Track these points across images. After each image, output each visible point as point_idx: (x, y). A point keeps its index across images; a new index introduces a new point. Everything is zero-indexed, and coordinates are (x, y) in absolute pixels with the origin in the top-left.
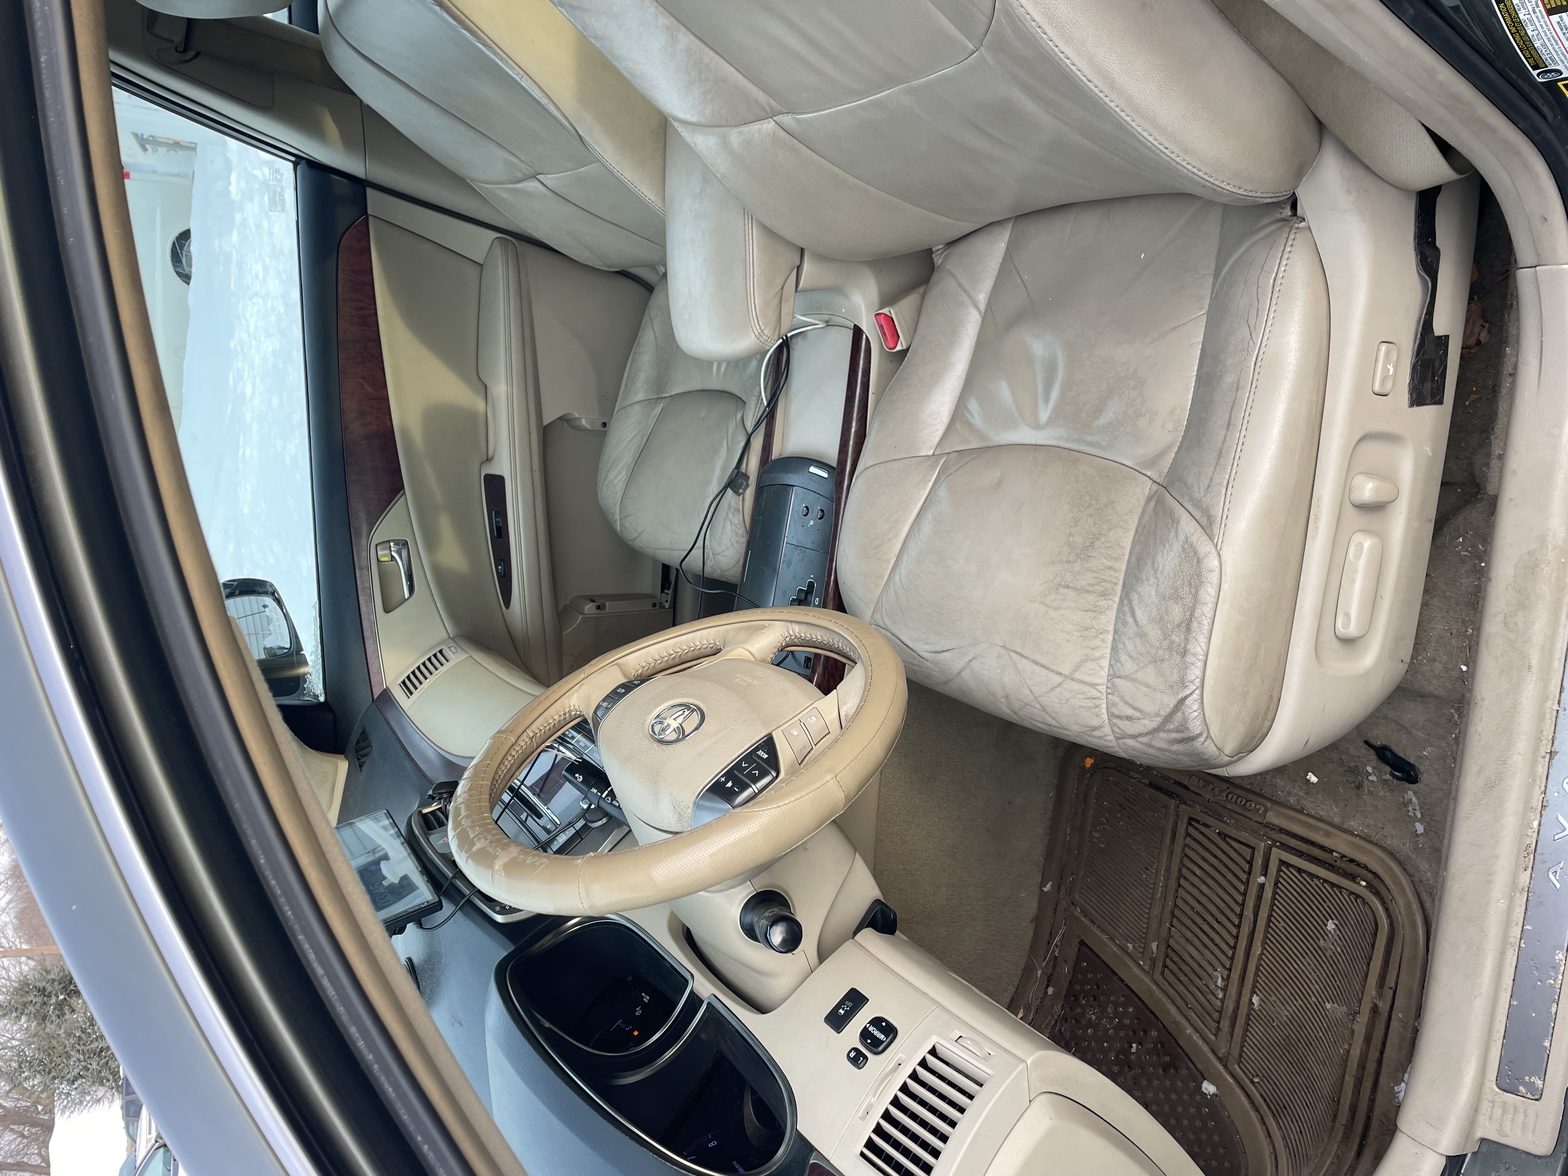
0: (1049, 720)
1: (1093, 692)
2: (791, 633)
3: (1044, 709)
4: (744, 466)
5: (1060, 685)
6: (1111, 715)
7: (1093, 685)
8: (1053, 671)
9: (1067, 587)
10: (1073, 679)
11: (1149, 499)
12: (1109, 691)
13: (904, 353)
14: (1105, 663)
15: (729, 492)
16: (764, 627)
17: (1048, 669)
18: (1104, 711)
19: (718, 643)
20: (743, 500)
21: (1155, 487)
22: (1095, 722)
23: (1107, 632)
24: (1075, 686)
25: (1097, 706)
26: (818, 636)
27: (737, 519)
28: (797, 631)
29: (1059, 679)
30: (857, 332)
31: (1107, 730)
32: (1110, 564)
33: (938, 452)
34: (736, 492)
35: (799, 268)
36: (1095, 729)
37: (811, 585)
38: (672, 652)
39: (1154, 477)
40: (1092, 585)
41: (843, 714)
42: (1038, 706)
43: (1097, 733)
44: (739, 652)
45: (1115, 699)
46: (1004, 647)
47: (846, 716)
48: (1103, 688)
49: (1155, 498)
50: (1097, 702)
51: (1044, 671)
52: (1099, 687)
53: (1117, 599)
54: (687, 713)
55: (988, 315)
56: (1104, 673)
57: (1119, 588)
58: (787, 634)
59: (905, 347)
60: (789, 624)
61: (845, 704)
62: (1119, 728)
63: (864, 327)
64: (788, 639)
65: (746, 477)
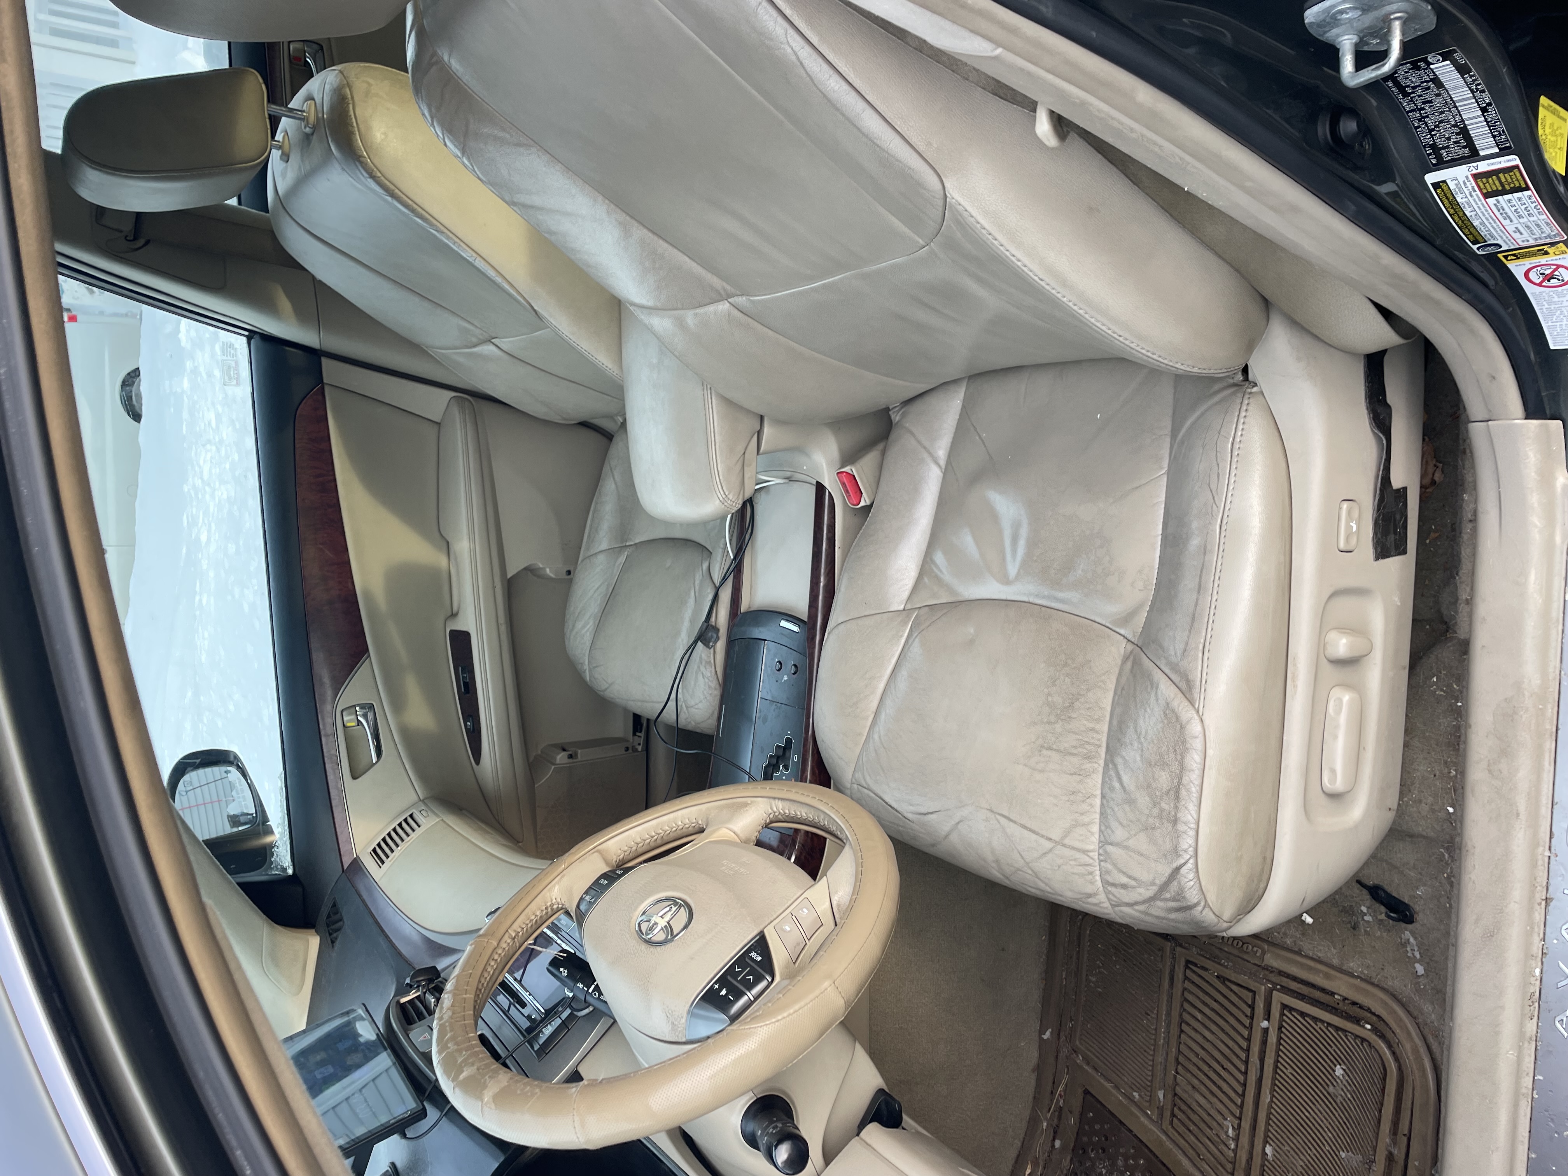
0: (1042, 885)
1: (1086, 859)
2: (775, 809)
3: (1036, 875)
4: (713, 619)
5: (1051, 850)
6: (1105, 883)
7: (1085, 852)
8: (1042, 836)
9: (1050, 748)
10: (1064, 845)
11: (1125, 659)
12: (1101, 858)
13: (868, 508)
14: (1095, 828)
15: (700, 644)
16: (746, 805)
17: (1037, 834)
18: (1098, 878)
19: (700, 822)
20: (714, 652)
21: (1130, 647)
22: (1089, 889)
23: (1095, 796)
24: (1068, 852)
25: (1091, 873)
26: (802, 813)
27: (709, 672)
28: (780, 808)
29: (1048, 845)
30: (820, 489)
31: (1102, 897)
32: (1091, 725)
33: (909, 607)
34: (706, 644)
35: (759, 433)
36: (1090, 896)
37: (788, 741)
38: (654, 834)
39: (1130, 637)
40: (1075, 747)
41: (834, 903)
42: (1030, 872)
43: (1092, 900)
44: (723, 833)
45: (1109, 867)
46: (992, 811)
47: (838, 905)
48: (1095, 855)
49: (1132, 658)
50: (1089, 869)
51: (1034, 836)
52: (1091, 854)
53: (1102, 762)
54: (674, 909)
55: (948, 470)
56: (1095, 839)
57: (1103, 751)
58: (770, 811)
59: (868, 503)
60: (772, 801)
61: (836, 892)
62: (1114, 895)
63: (826, 484)
64: (771, 816)
65: (716, 630)
